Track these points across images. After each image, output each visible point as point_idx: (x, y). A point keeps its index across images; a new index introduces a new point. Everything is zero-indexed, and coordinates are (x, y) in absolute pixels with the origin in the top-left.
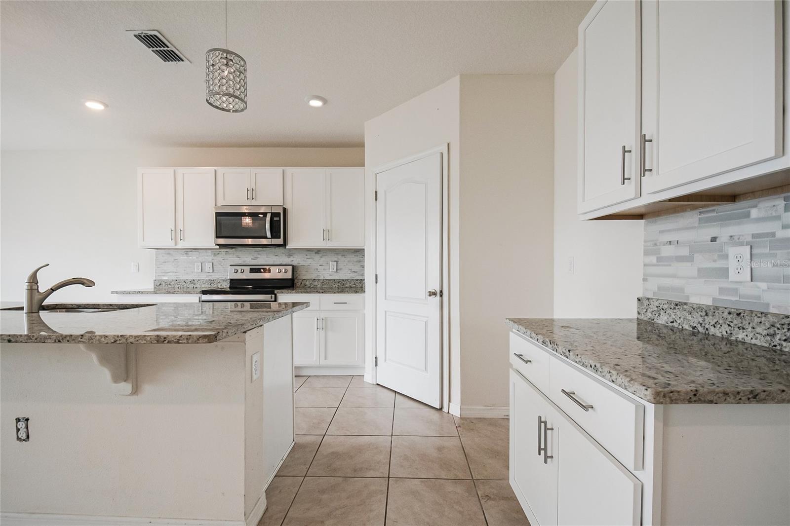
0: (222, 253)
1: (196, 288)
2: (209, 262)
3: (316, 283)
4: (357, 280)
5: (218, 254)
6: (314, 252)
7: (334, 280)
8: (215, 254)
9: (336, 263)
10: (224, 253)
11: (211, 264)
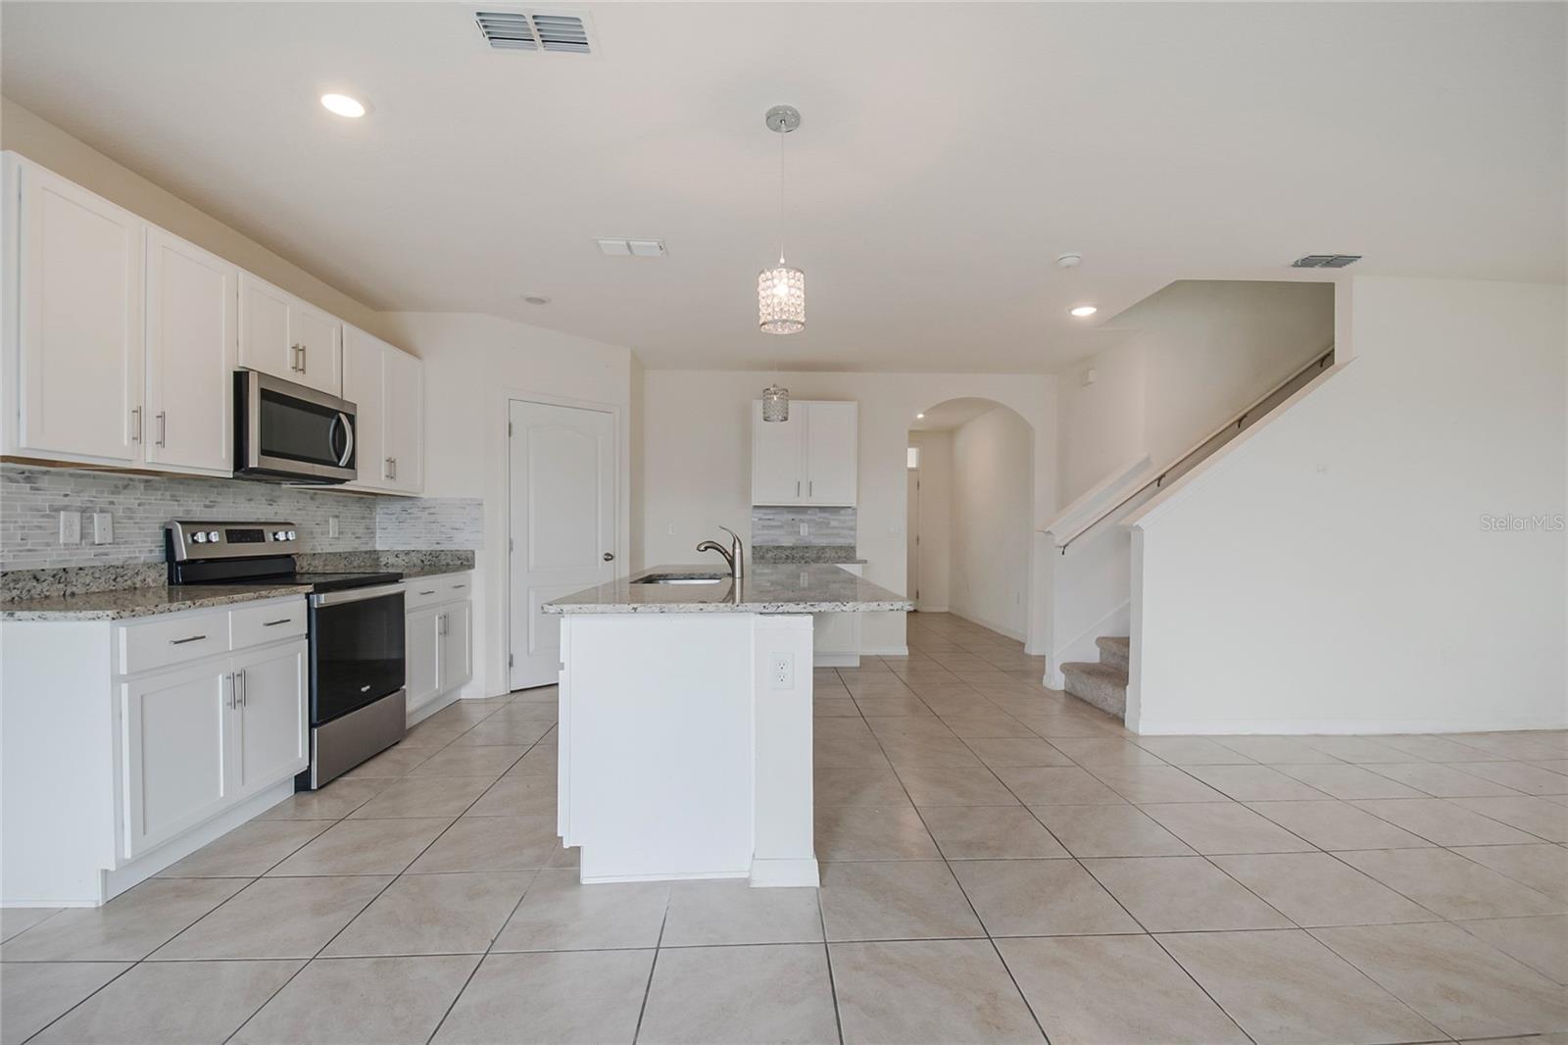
0: (135, 487)
1: (73, 594)
2: (102, 511)
3: (317, 562)
4: (366, 552)
5: (126, 487)
6: (308, 496)
7: (340, 554)
8: (116, 487)
9: (336, 520)
10: (142, 486)
11: (109, 516)
